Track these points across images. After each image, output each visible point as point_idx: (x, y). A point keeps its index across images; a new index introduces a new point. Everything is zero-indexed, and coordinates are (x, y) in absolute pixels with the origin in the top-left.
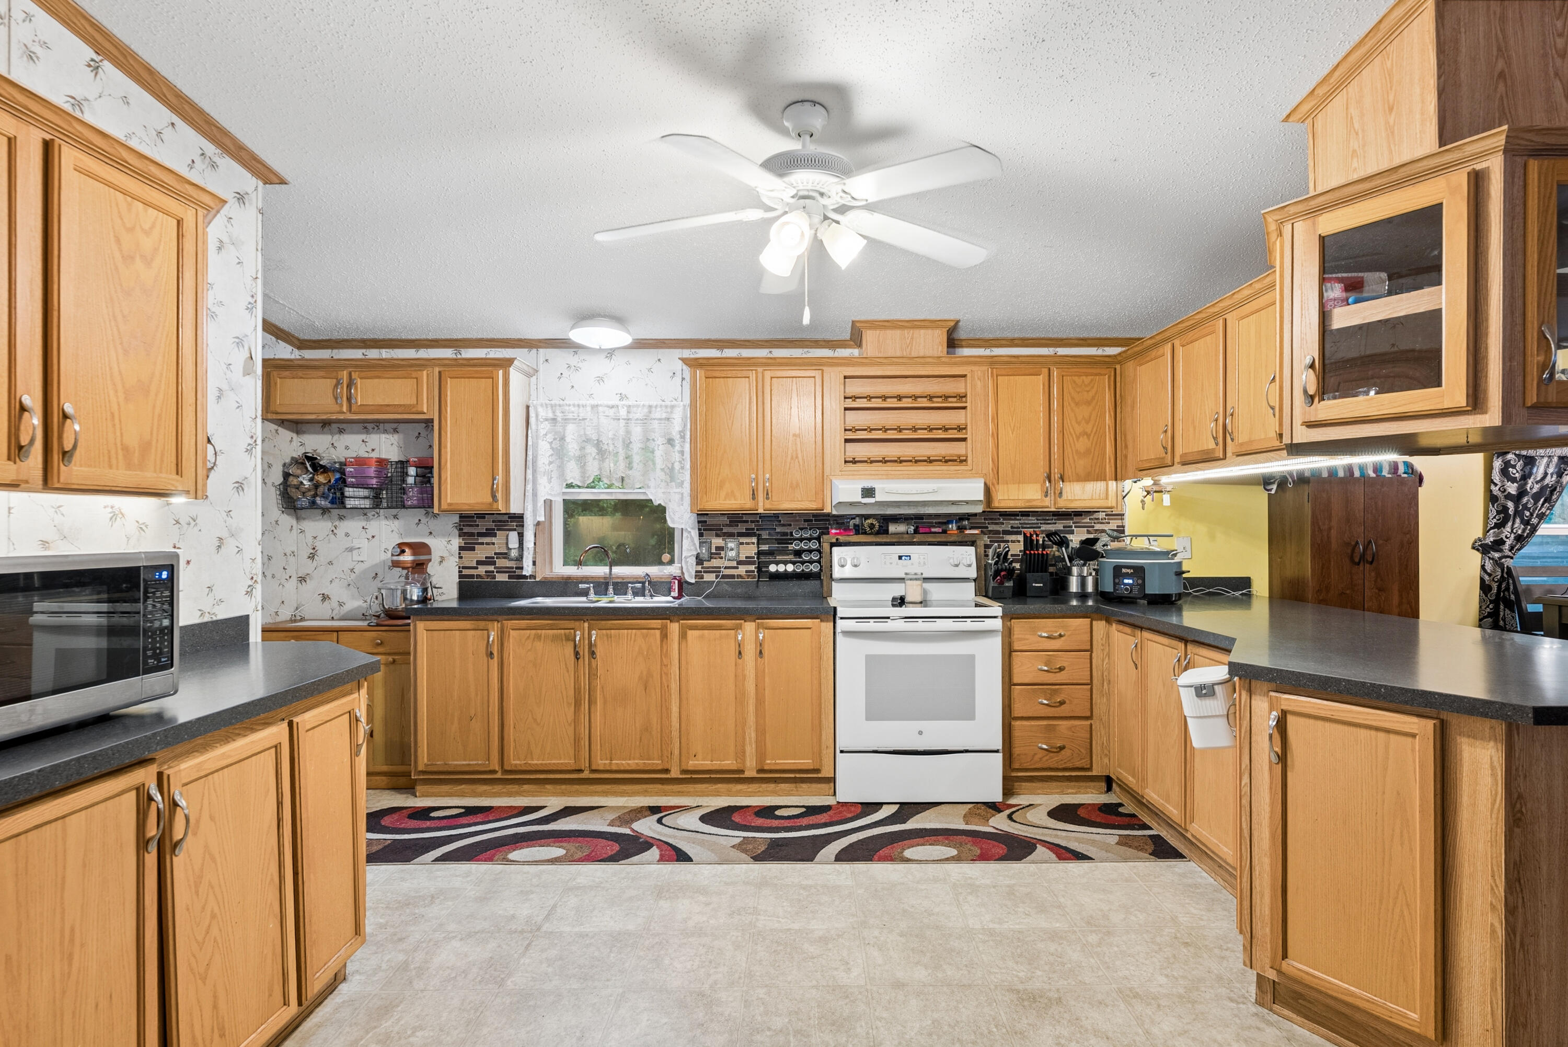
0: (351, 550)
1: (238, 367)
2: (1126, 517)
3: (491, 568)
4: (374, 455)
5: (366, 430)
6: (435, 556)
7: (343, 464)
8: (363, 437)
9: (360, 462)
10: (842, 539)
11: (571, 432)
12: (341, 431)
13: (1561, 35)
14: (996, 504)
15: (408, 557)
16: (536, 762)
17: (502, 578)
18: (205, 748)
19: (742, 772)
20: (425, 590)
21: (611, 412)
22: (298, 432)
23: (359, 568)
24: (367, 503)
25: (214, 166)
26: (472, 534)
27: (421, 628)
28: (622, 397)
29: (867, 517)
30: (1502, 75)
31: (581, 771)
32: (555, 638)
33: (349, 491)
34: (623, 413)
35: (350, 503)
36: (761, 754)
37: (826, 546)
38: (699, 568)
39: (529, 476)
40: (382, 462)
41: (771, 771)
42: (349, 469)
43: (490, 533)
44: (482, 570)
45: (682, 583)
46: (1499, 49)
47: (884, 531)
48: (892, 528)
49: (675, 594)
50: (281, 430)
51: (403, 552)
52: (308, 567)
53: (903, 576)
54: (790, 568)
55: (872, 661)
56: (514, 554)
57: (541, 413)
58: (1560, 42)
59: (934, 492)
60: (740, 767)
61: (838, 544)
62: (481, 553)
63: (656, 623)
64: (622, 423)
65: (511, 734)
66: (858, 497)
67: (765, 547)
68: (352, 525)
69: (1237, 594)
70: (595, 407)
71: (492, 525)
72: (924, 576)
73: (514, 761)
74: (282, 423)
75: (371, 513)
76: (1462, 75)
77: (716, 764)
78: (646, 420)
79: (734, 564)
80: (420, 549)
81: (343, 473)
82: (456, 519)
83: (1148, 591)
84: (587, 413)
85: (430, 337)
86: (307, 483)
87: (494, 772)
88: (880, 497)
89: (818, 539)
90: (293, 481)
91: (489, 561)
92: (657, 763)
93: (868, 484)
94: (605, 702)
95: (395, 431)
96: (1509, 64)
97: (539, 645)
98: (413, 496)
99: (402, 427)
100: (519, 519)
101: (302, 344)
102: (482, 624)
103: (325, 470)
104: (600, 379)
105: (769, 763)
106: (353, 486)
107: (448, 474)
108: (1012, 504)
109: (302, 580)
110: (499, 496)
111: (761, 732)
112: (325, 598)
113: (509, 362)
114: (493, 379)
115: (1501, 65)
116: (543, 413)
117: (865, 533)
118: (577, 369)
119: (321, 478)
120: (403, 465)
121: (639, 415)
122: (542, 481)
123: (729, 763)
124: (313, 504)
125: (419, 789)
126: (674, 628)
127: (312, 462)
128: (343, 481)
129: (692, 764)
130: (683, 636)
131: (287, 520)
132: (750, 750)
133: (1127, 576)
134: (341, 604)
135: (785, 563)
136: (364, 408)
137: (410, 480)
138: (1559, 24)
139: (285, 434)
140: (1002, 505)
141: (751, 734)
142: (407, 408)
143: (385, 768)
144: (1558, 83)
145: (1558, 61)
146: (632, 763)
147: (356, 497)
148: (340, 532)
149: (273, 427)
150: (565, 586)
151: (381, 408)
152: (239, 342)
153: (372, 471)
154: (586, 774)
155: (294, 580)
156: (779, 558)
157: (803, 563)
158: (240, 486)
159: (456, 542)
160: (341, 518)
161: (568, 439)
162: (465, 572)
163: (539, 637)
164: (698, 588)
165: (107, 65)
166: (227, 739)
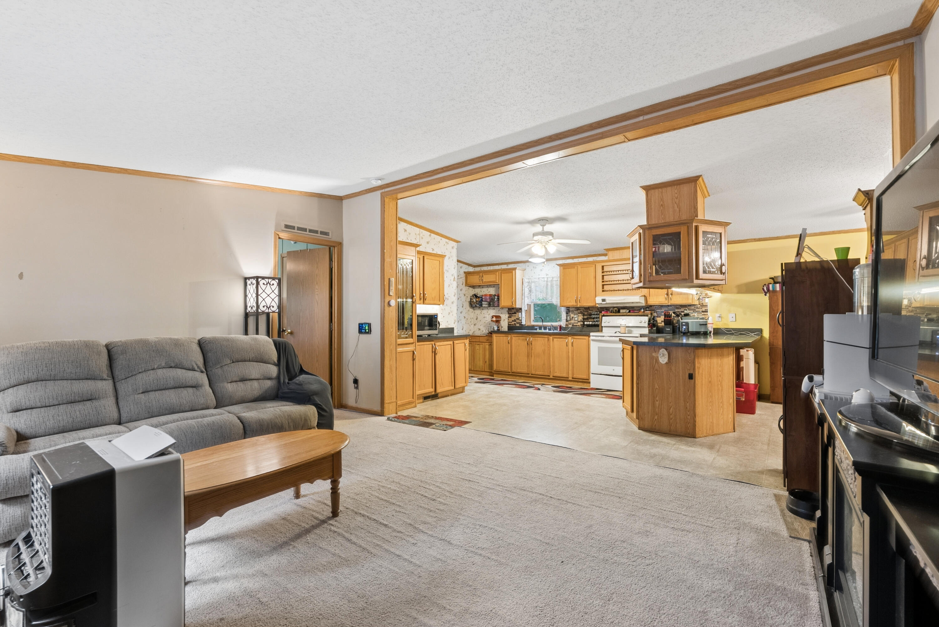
0: (484, 317)
1: (452, 280)
2: (708, 306)
3: (515, 322)
4: (490, 293)
5: (488, 287)
6: (502, 319)
7: (482, 296)
8: (487, 289)
9: (486, 295)
10: (605, 314)
11: (533, 285)
12: (483, 288)
13: (676, 194)
14: (649, 303)
15: (494, 319)
16: (519, 370)
17: (518, 325)
18: (441, 342)
19: (568, 378)
20: (498, 327)
21: (543, 279)
22: (474, 288)
23: (486, 322)
24: (487, 306)
25: (448, 243)
26: (511, 313)
27: (494, 336)
28: (547, 275)
29: (614, 307)
30: (662, 205)
31: (529, 374)
32: (523, 339)
33: (483, 303)
34: (546, 279)
35: (483, 305)
36: (573, 374)
37: (600, 317)
38: (567, 323)
39: (523, 298)
40: (490, 295)
41: (575, 378)
42: (483, 297)
43: (515, 313)
44: (513, 323)
45: (560, 327)
46: (661, 199)
47: (619, 312)
48: (621, 311)
49: (559, 330)
50: (470, 288)
51: (493, 318)
52: (476, 322)
53: (620, 325)
54: (591, 323)
55: (599, 348)
56: (520, 319)
57: (526, 280)
58: (676, 195)
59: (624, 300)
60: (567, 376)
61: (604, 316)
62: (513, 318)
63: (546, 336)
64: (545, 282)
65: (513, 363)
66: (601, 302)
67: (586, 317)
68: (485, 311)
69: (753, 334)
70: (539, 278)
71: (515, 311)
72: (627, 325)
73: (514, 370)
74: (470, 286)
75: (489, 308)
76: (652, 207)
77: (561, 375)
78: (552, 281)
79: (577, 322)
80: (499, 317)
81: (482, 298)
82: (507, 309)
83: (690, 330)
84: (537, 280)
85: (501, 262)
86: (475, 301)
87: (509, 372)
88: (607, 301)
89: (599, 314)
90: (472, 300)
91: (515, 321)
92: (546, 374)
93: (603, 298)
94: (534, 357)
95: (494, 287)
96: (663, 202)
97: (519, 341)
98: (496, 304)
99: (495, 286)
100: (521, 309)
101: (475, 266)
102: (507, 335)
103: (479, 297)
104: (541, 270)
105: (575, 376)
106: (484, 301)
107: (502, 298)
108: (654, 303)
109: (475, 325)
110: (514, 303)
111: (573, 367)
112: (479, 329)
113: (515, 269)
114: (512, 273)
115: (661, 203)
116: (526, 281)
117: (613, 312)
118: (536, 268)
119: (477, 300)
120: (495, 295)
121: (550, 280)
122: (526, 299)
123: (565, 375)
124: (476, 306)
125: (495, 375)
126: (551, 338)
127: (476, 296)
128: (482, 300)
129: (556, 374)
130: (553, 340)
131: (471, 310)
132: (570, 372)
133: (684, 325)
134: (483, 331)
135: (589, 322)
136: (485, 282)
137: (496, 300)
138: (676, 191)
139: (471, 289)
140: (651, 303)
141: (570, 368)
142: (493, 282)
143: (488, 371)
144: (676, 205)
145: (676, 200)
146: (541, 373)
147: (485, 304)
148: (482, 313)
149: (468, 287)
150: (533, 327)
151: (490, 282)
152: (452, 275)
153: (488, 297)
154: (530, 375)
155: (473, 325)
156: (589, 320)
157: (594, 321)
158: (453, 303)
159: (507, 315)
160: (483, 309)
161: (532, 287)
162: (510, 323)
163: (519, 339)
164: (565, 329)
165: (432, 234)
166: (444, 341)
